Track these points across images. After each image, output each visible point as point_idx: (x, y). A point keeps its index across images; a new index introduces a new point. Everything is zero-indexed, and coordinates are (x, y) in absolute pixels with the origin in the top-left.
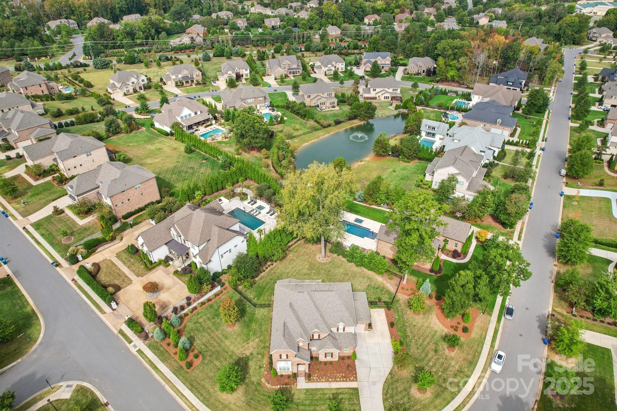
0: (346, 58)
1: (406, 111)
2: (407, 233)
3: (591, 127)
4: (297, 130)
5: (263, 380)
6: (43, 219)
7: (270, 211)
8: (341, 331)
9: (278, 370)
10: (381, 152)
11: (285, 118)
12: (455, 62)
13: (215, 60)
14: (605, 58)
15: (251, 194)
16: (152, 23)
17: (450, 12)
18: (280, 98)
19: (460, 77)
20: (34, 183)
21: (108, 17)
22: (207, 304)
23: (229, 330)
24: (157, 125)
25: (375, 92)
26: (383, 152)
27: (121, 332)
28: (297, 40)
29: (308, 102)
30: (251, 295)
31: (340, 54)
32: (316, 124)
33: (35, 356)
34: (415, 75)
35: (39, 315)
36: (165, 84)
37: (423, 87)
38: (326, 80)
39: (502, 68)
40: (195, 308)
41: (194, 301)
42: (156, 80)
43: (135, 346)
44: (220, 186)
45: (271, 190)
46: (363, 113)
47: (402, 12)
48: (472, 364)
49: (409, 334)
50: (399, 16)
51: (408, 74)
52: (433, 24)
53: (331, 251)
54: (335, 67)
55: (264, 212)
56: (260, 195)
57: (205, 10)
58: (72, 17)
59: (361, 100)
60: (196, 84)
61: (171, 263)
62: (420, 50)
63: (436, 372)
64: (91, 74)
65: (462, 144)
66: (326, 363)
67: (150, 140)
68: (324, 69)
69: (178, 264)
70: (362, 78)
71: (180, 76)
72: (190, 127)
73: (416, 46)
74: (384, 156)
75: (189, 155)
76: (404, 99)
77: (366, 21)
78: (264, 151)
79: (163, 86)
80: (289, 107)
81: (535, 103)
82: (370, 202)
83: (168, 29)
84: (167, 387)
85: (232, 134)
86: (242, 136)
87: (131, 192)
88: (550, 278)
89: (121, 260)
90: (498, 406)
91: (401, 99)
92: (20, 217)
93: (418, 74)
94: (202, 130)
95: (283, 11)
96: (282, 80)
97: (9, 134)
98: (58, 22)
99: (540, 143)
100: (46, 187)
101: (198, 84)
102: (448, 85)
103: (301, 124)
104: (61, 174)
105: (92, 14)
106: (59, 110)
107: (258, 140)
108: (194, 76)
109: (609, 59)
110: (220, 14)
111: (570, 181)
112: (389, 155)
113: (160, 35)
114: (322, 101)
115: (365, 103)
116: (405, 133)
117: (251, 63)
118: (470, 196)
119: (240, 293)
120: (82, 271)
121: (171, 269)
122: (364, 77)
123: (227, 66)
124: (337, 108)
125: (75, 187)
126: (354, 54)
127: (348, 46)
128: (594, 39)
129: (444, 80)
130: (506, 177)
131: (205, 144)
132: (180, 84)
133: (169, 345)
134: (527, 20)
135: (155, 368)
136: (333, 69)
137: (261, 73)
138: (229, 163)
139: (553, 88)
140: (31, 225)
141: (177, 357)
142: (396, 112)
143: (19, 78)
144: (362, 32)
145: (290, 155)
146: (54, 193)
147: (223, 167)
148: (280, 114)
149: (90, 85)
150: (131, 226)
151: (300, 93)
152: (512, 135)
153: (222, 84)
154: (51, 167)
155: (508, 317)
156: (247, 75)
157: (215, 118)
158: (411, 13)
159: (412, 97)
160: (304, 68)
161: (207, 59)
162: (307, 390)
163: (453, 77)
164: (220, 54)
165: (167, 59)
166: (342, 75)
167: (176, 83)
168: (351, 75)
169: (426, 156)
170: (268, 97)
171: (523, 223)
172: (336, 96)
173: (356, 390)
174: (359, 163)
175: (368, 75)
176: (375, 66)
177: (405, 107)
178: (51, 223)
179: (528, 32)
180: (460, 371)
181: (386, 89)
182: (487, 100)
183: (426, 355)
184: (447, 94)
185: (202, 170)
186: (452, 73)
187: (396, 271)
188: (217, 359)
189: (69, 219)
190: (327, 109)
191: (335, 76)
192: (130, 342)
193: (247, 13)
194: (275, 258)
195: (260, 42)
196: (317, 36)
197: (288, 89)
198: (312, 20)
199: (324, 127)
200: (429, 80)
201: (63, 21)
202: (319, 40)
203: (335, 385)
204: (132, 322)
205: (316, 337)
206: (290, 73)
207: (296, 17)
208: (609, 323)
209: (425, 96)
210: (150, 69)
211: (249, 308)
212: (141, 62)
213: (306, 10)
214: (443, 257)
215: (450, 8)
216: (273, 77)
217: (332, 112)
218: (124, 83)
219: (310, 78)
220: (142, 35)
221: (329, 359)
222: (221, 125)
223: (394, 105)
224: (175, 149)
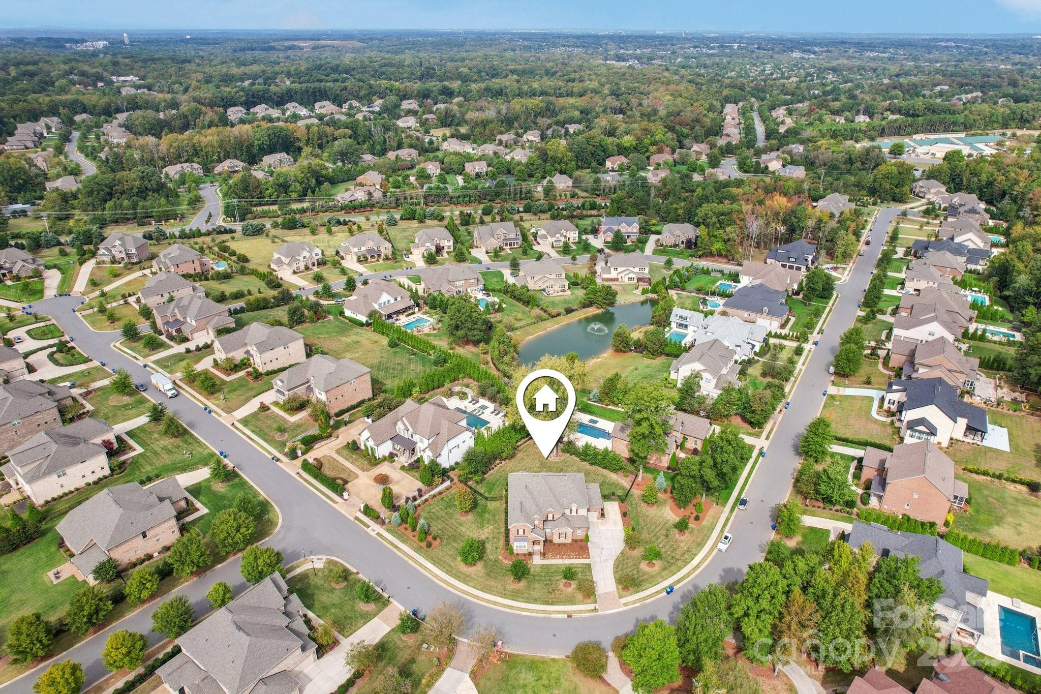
0: (581, 222)
1: (655, 296)
2: (639, 423)
3: (880, 317)
4: (519, 320)
5: (500, 557)
6: (249, 415)
7: (495, 410)
8: (574, 513)
9: (515, 548)
10: (621, 347)
11: (504, 306)
12: (721, 231)
13: (403, 224)
14: (928, 223)
15: (470, 393)
16: (313, 170)
17: (728, 150)
18: (495, 279)
19: (729, 251)
20: (228, 379)
21: (243, 157)
22: (438, 497)
23: (463, 519)
24: (348, 313)
25: (616, 272)
26: (624, 347)
27: (357, 518)
28: (512, 196)
29: (531, 285)
30: (481, 489)
31: (571, 217)
32: (542, 313)
33: (280, 536)
34: (671, 247)
35: (273, 504)
36: (342, 258)
37: (680, 264)
38: (553, 253)
39: (788, 239)
40: (426, 500)
41: (426, 493)
42: (330, 252)
43: (374, 530)
44: (436, 384)
45: (495, 388)
46: (600, 299)
47: (660, 151)
48: (701, 545)
49: (641, 522)
50: (656, 158)
51: (662, 245)
52: (702, 171)
53: (563, 451)
54: (565, 237)
55: (487, 412)
56: (483, 395)
57: (378, 147)
58: (196, 159)
59: (599, 281)
60: (384, 260)
61: (396, 459)
62: (680, 212)
63: (665, 552)
64: (240, 242)
65: (714, 337)
66: (559, 545)
67: (343, 331)
68: (551, 240)
69: (404, 459)
70: (601, 251)
71: (363, 249)
72: (390, 316)
73: (675, 206)
74: (624, 352)
75: (393, 350)
76: (654, 281)
77: (608, 164)
78: (482, 345)
79: (342, 261)
80: (508, 291)
81: (814, 287)
82: (606, 401)
83: (332, 177)
84: (410, 562)
85: (440, 325)
86: (457, 328)
87: (346, 387)
88: (792, 474)
89: (342, 456)
90: (720, 576)
91: (649, 281)
92: (224, 414)
93: (676, 245)
94: (403, 320)
95: (489, 149)
96: (496, 254)
97: (184, 323)
98: (178, 167)
99: (814, 336)
100: (241, 383)
101: (387, 258)
102: (713, 261)
103: (524, 313)
104: (254, 368)
105: (222, 155)
106: (223, 293)
107: (476, 333)
108: (382, 249)
109: (935, 225)
110: (399, 152)
111: (839, 380)
112: (631, 350)
113: (322, 187)
114: (550, 283)
115: (603, 286)
116: (652, 324)
117: (452, 229)
118: (715, 394)
119: (471, 488)
120: (306, 466)
121: (397, 465)
122: (603, 250)
123: (424, 237)
124: (568, 292)
125: (285, 381)
126: (591, 216)
127: (583, 205)
128: (921, 195)
129: (709, 255)
130: (764, 375)
131: (412, 337)
132: (362, 260)
133: (406, 529)
134: (832, 167)
135: (396, 547)
136: (563, 239)
137: (467, 244)
138: (442, 360)
139: (851, 264)
140: (238, 421)
141: (416, 539)
142: (643, 298)
143: (169, 254)
144: (603, 184)
145: (512, 350)
146: (252, 389)
147: (436, 363)
148: (496, 300)
149: (244, 259)
150: (346, 424)
151: (521, 273)
152: (783, 326)
153: (417, 258)
154: (242, 361)
155: (742, 507)
156: (449, 247)
157: (418, 305)
158: (673, 151)
159: (664, 279)
160: (524, 237)
161: (392, 223)
162: (543, 565)
163: (719, 251)
164: (410, 216)
165: (339, 223)
166: (574, 247)
167: (359, 258)
168: (586, 247)
169: (675, 351)
170: (481, 279)
171: (775, 423)
172: (567, 277)
173: (589, 565)
174: (595, 360)
175: (608, 248)
176: (618, 235)
177: (654, 291)
178: (258, 419)
179: (832, 184)
180: (688, 551)
181: (631, 269)
182: (758, 282)
183: (657, 539)
184: (709, 274)
185: (412, 367)
186: (717, 246)
187: (632, 469)
188: (455, 541)
189: (277, 416)
190: (555, 294)
191: (566, 250)
192: (368, 527)
193: (438, 149)
194: (504, 455)
195: (463, 198)
196: (540, 189)
197: (505, 267)
198: (532, 164)
199: (553, 317)
200: (688, 254)
201: (185, 165)
202: (542, 196)
203: (568, 562)
204: (368, 511)
205: (550, 518)
206: (506, 244)
207: (508, 158)
208: (837, 511)
209: (680, 277)
210: (317, 237)
211: (481, 501)
212: (304, 226)
213: (523, 147)
214: (682, 455)
215: (729, 144)
216: (483, 249)
217: (562, 298)
218: (293, 258)
219: (532, 252)
220: (299, 188)
221: (562, 540)
222: (425, 313)
223: (641, 288)
224: (376, 342)
